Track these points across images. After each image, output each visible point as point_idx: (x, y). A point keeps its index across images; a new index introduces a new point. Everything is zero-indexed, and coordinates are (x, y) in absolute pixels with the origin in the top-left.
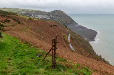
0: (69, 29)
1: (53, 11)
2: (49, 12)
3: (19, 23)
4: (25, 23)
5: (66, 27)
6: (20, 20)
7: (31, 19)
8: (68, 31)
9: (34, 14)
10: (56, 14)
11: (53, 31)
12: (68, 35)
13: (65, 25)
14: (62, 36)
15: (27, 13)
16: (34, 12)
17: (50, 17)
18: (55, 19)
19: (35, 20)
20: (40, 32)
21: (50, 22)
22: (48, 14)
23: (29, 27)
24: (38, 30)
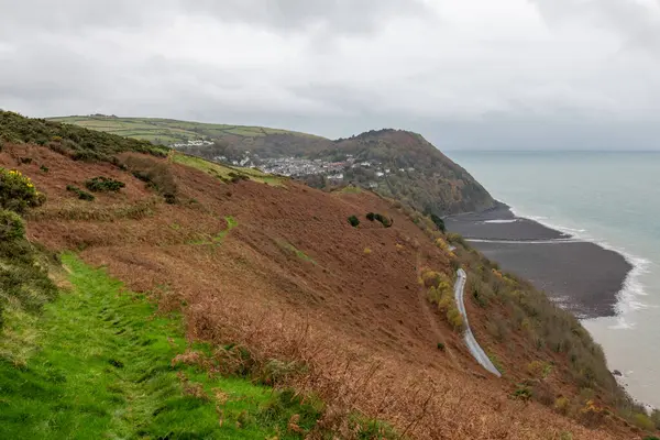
0: (459, 241)
1: (364, 135)
2: (341, 140)
3: (170, 199)
4: (205, 201)
5: (442, 228)
6: (175, 180)
7: (236, 179)
8: (451, 249)
9: (255, 151)
10: (380, 151)
11: (367, 250)
12: (454, 278)
13: (435, 213)
14: (421, 281)
15: (216, 145)
16: (255, 139)
17: (347, 168)
18: (373, 178)
19: (262, 181)
20: (291, 257)
21: (346, 198)
22: (335, 150)
23: (225, 227)
24: (277, 240)
